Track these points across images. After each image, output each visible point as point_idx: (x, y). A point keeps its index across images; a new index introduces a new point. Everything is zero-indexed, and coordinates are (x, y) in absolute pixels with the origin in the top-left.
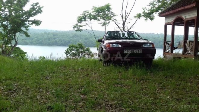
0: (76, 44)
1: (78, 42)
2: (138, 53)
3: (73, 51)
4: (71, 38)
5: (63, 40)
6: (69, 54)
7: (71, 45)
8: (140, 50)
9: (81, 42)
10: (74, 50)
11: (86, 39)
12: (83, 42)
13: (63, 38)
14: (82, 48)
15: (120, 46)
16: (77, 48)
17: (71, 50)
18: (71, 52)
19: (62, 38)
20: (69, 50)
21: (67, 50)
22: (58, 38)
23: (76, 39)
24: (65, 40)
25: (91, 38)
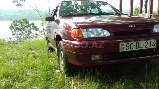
0: (21, 19)
1: (23, 16)
2: (149, 48)
3: (17, 26)
4: (16, 13)
5: (8, 15)
6: (14, 29)
7: (15, 20)
8: (152, 41)
9: (26, 16)
10: (18, 24)
11: (30, 14)
12: (27, 16)
13: (9, 13)
14: (27, 22)
15: (107, 34)
16: (21, 22)
17: (15, 25)
18: (16, 27)
19: (7, 13)
20: (13, 25)
21: (12, 25)
22: (4, 13)
23: (21, 14)
24: (10, 15)
25: (35, 12)
